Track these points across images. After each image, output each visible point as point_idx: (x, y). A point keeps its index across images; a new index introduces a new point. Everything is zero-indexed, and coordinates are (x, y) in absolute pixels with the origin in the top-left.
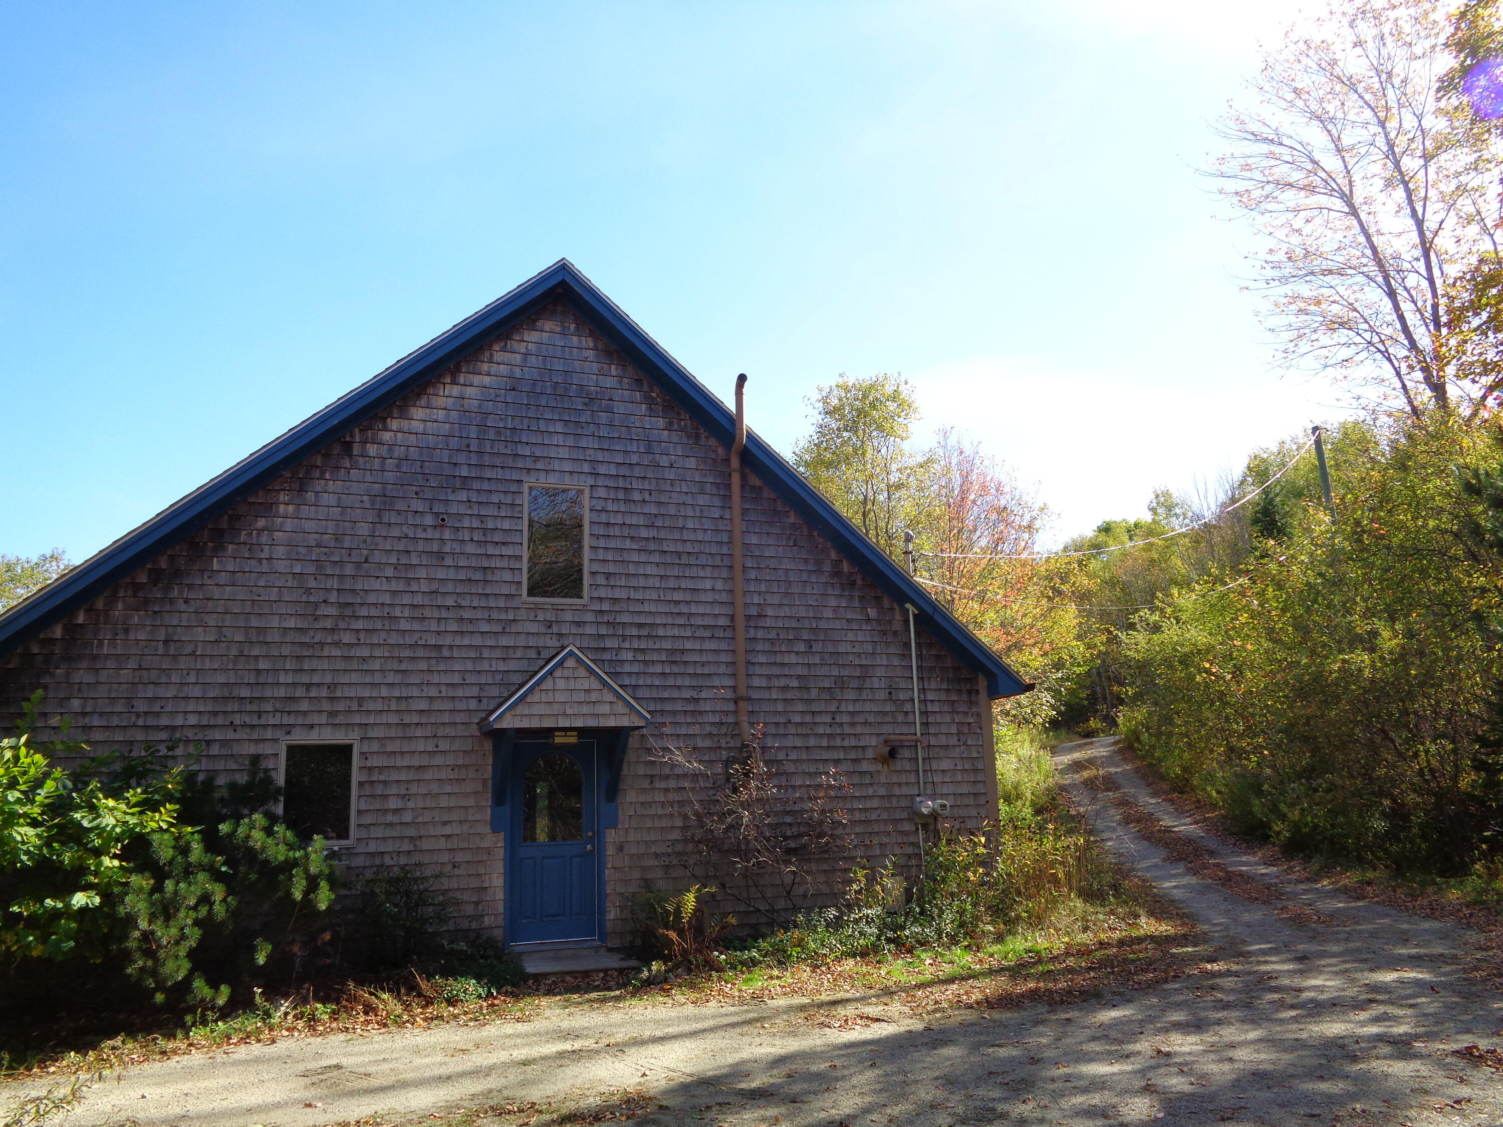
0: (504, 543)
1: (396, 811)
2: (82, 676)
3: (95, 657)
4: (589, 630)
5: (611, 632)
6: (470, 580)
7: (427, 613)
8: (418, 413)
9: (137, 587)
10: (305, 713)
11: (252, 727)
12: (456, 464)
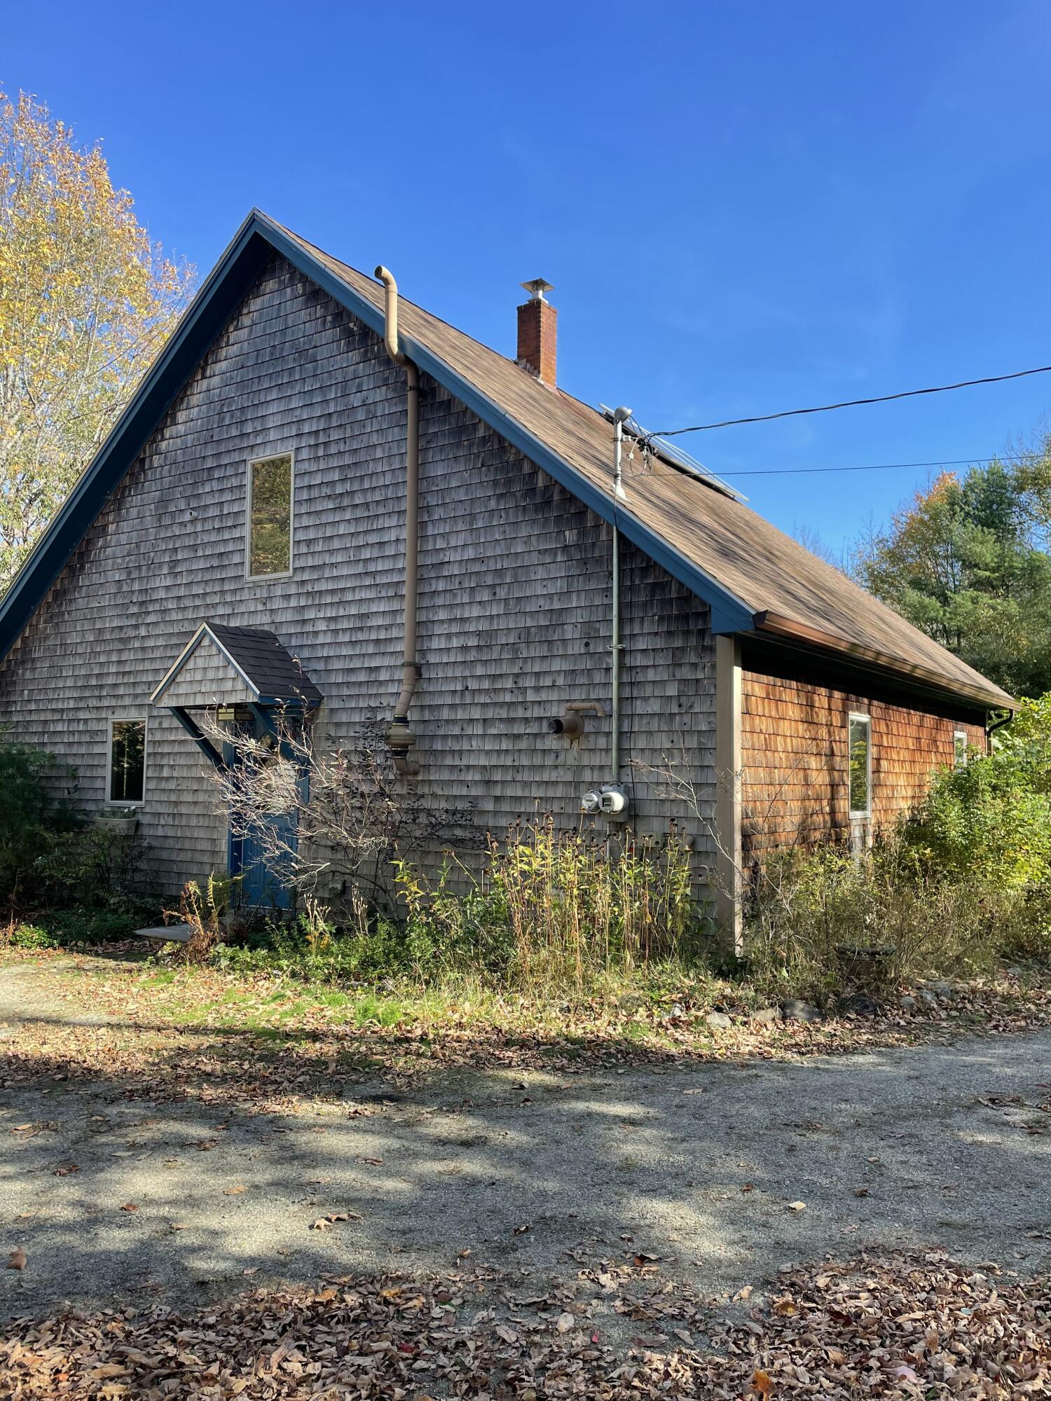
0: (235, 526)
1: (168, 779)
2: (28, 675)
3: (33, 660)
4: (293, 603)
5: (310, 603)
6: (212, 567)
7: (188, 603)
8: (181, 416)
9: (49, 605)
10: (122, 696)
11: (98, 708)
12: (204, 457)
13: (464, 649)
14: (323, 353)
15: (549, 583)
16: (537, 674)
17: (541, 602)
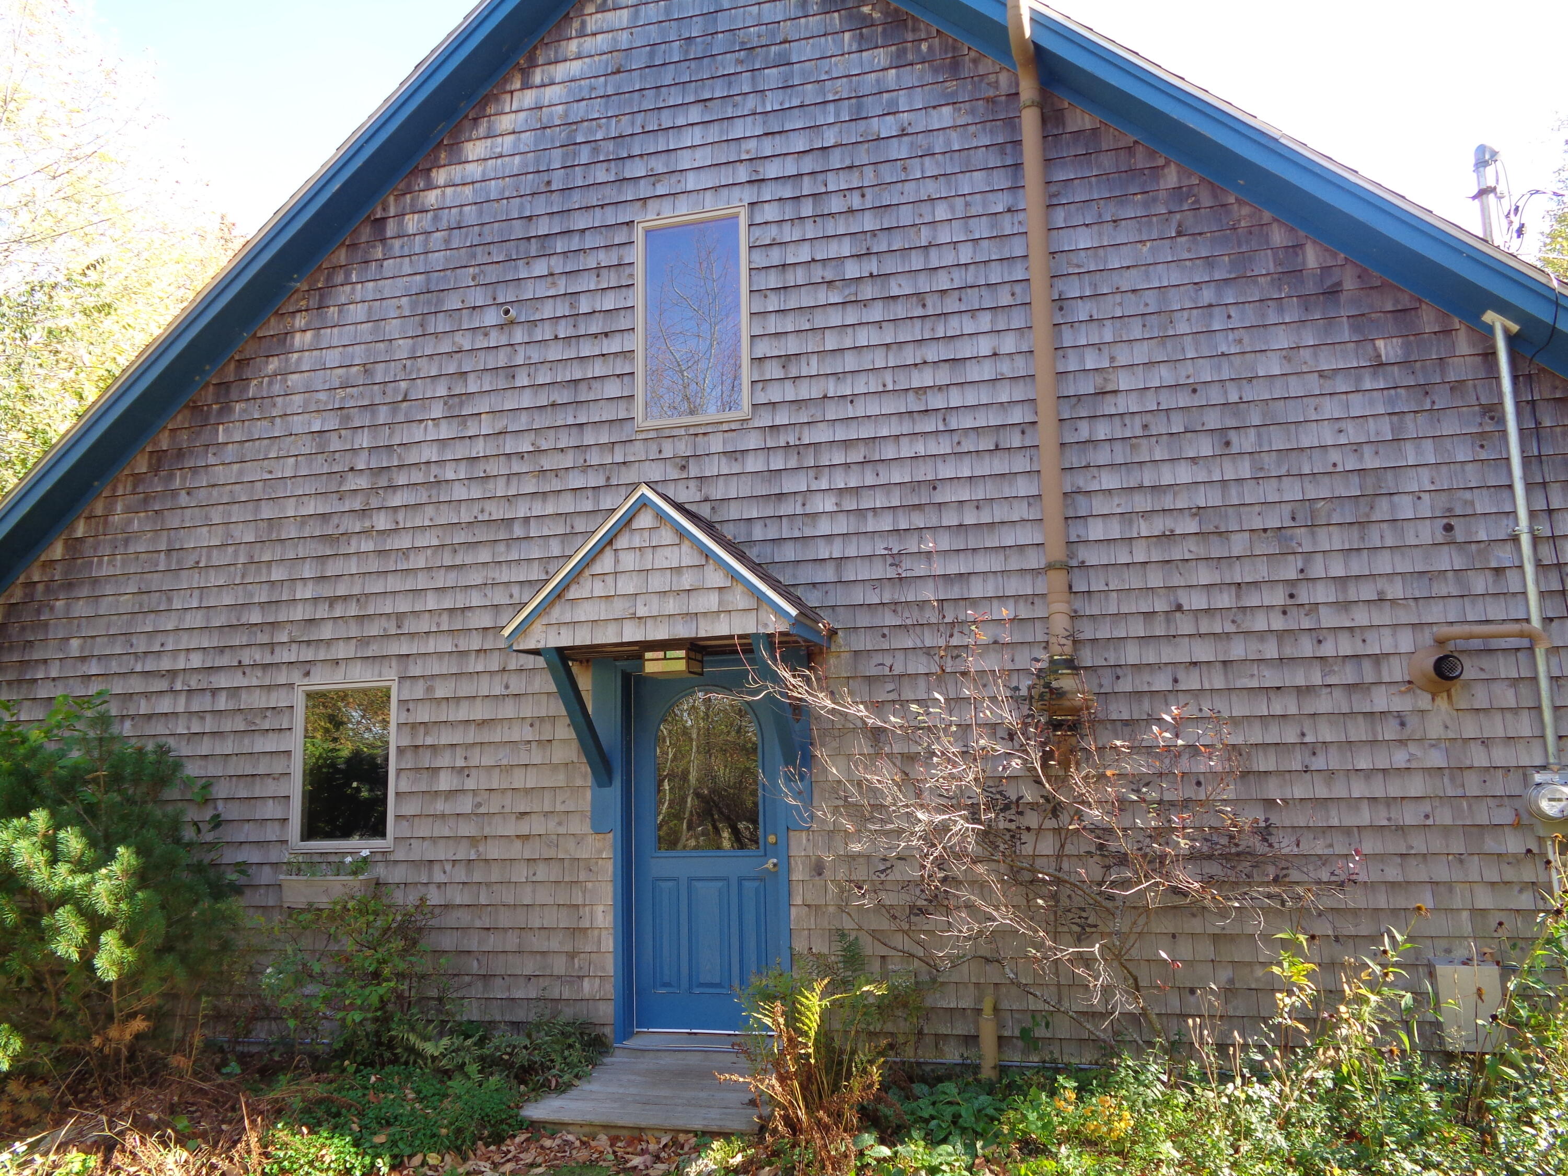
0: (606, 334)
1: (451, 794)
2: (81, 609)
3: (95, 581)
4: (753, 464)
5: (792, 463)
6: (553, 405)
7: (493, 468)
8: (474, 150)
9: (138, 479)
10: (329, 642)
11: (265, 666)
12: (530, 218)
13: (1168, 537)
14: (801, 52)
15: (1350, 427)
16: (1342, 581)
17: (1335, 456)
